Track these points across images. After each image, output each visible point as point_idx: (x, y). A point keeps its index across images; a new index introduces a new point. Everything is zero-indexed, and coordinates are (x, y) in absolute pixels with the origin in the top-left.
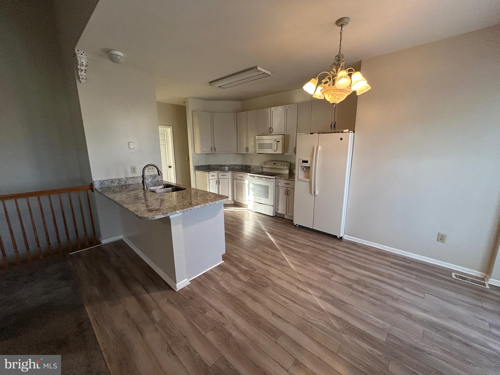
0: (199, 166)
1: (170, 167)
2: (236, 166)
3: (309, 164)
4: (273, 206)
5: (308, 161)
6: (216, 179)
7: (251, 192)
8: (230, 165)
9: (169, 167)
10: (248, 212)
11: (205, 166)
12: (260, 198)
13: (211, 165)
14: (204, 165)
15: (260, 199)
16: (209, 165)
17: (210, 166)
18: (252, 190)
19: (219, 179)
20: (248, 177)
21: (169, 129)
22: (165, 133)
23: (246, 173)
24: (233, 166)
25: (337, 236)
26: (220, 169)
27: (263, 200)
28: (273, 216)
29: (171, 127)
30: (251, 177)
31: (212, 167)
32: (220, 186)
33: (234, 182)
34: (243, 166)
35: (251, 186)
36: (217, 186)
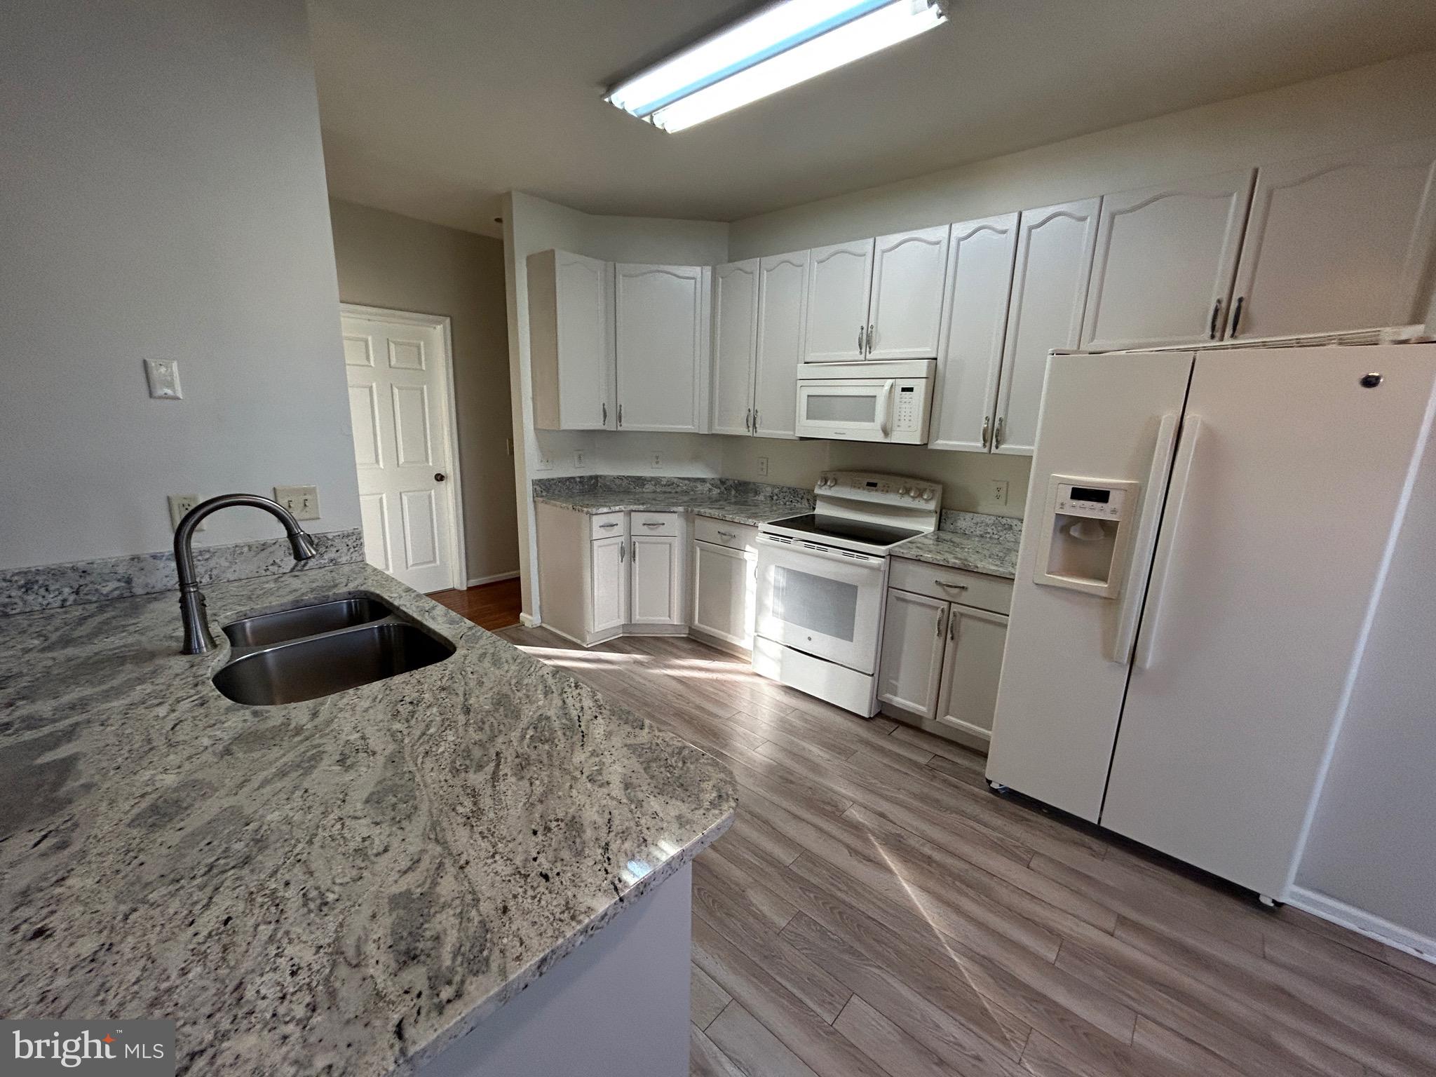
0: (553, 479)
1: (439, 477)
2: (699, 485)
3: (1114, 511)
4: (873, 675)
5: (1109, 492)
6: (622, 539)
7: (770, 600)
8: (676, 480)
9: (438, 480)
10: (754, 684)
11: (578, 480)
12: (810, 633)
13: (601, 476)
14: (574, 478)
15: (810, 639)
16: (591, 478)
17: (597, 481)
18: (776, 595)
19: (634, 539)
20: (762, 538)
21: (439, 327)
22: (422, 343)
23: (750, 522)
24: (687, 482)
25: (1258, 895)
26: (635, 494)
27: (823, 643)
28: (870, 718)
29: (448, 320)
30: (771, 539)
31: (605, 485)
32: (637, 565)
33: (693, 553)
34: (728, 483)
35: (774, 576)
36: (622, 566)
